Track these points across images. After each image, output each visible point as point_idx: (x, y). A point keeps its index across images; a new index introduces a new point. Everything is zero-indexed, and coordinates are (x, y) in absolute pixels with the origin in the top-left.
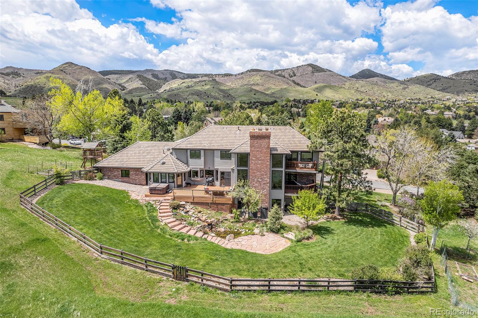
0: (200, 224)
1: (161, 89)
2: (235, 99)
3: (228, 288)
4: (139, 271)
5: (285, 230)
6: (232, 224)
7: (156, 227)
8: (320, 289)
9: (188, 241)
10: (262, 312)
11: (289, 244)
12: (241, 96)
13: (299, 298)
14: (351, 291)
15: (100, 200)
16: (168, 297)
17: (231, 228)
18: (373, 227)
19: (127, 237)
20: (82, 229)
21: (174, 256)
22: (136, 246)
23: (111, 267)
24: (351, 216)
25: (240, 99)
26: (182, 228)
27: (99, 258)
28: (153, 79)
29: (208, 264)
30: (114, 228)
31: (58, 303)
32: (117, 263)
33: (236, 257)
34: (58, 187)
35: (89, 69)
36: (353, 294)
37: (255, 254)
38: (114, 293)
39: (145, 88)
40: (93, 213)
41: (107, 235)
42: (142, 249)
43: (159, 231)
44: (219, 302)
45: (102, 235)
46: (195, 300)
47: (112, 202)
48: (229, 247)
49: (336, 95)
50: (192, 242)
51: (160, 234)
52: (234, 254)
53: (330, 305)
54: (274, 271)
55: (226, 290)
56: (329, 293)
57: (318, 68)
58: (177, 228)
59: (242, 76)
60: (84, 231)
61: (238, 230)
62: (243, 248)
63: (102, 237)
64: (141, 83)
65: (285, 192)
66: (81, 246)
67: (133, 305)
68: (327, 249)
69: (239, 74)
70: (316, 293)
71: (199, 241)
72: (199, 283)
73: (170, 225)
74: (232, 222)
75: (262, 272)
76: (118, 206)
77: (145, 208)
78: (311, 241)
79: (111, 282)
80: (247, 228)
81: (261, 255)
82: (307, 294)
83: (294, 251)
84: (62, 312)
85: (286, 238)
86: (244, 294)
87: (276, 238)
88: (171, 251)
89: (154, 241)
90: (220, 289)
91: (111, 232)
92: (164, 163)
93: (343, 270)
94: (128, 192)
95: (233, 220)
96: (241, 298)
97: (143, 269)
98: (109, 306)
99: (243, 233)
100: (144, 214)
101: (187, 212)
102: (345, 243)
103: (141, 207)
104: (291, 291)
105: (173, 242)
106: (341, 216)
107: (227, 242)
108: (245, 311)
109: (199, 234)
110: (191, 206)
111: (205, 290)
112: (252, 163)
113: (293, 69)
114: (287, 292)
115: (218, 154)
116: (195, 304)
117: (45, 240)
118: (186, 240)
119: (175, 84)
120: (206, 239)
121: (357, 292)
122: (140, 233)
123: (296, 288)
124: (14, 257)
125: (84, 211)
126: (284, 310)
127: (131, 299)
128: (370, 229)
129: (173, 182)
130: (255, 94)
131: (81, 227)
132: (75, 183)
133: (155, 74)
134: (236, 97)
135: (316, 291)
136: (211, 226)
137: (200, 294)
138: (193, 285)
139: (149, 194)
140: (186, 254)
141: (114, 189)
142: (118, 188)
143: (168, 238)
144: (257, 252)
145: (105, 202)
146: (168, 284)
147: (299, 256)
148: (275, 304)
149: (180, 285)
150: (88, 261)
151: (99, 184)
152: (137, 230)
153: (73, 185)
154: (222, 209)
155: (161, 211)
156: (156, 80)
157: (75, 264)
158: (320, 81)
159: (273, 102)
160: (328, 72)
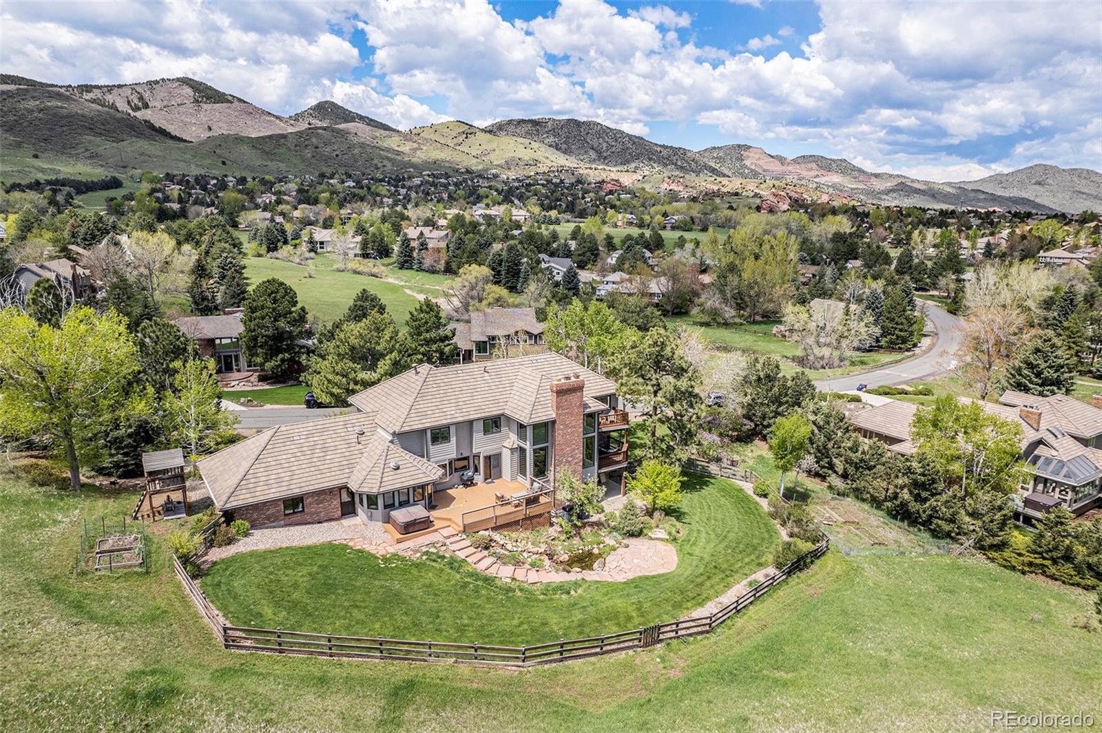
3: (707, 628)
5: (645, 528)
7: (507, 590)
11: (671, 546)
14: (786, 579)
16: (666, 671)
27: (522, 670)
32: (554, 665)
33: (648, 588)
34: (206, 585)
36: (789, 580)
37: (662, 575)
43: (519, 593)
46: (693, 659)
47: (360, 574)
49: (269, 163)
51: (527, 598)
53: (787, 601)
56: (774, 590)
57: (208, 91)
65: (599, 468)
72: (674, 638)
73: (518, 578)
77: (435, 565)
78: (682, 533)
82: (761, 599)
86: (723, 628)
88: (580, 616)
89: (540, 612)
90: (697, 635)
92: (397, 467)
94: (345, 545)
96: (725, 633)
101: (503, 547)
103: (425, 564)
104: (751, 603)
105: (561, 602)
109: (566, 576)
110: (498, 534)
111: (687, 643)
113: (139, 89)
114: (748, 606)
115: (479, 426)
118: (572, 592)
121: (790, 577)
123: (753, 598)
132: (215, 562)
136: (550, 557)
138: (669, 644)
139: (400, 536)
141: (310, 547)
142: (308, 542)
143: (546, 600)
146: (645, 658)
149: (657, 652)
155: (472, 559)
158: (221, 124)
159: (110, 181)
160: (236, 103)
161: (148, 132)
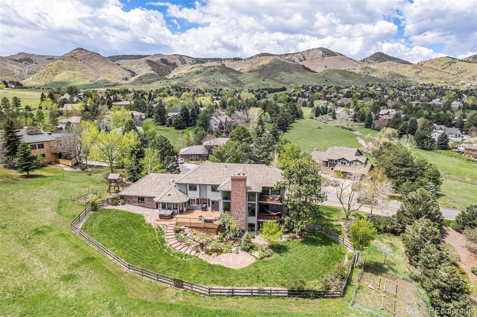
0: (194, 244)
1: (170, 74)
2: (244, 85)
3: (208, 293)
4: (153, 281)
5: (253, 249)
6: (217, 243)
7: (164, 248)
8: (266, 294)
9: (185, 258)
10: (226, 308)
11: (254, 260)
12: (250, 82)
13: (251, 300)
14: (285, 296)
15: (124, 224)
16: (171, 298)
17: (216, 247)
18: (321, 246)
19: (145, 256)
20: (115, 250)
21: (175, 270)
22: (151, 263)
23: (135, 278)
24: (308, 235)
25: (249, 85)
26: (181, 248)
27: (128, 271)
28: (163, 64)
29: (197, 276)
30: (136, 249)
31: (108, 302)
32: (139, 275)
33: (216, 271)
34: (93, 213)
35: (99, 54)
36: (287, 298)
37: (229, 268)
38: (138, 295)
39: (154, 74)
40: (121, 236)
41: (131, 255)
42: (155, 265)
43: (166, 250)
44: (201, 302)
45: (128, 255)
46: (187, 300)
47: (133, 226)
48: (212, 263)
49: (346, 80)
50: (187, 259)
51: (166, 253)
52: (215, 268)
53: (270, 305)
54: (239, 281)
55: (206, 295)
56: (271, 297)
57: (328, 52)
58: (178, 248)
59: (251, 60)
60: (116, 251)
61: (221, 248)
62: (222, 264)
63: (129, 256)
64: (150, 68)
65: (258, 218)
66: (115, 263)
67: (150, 303)
68: (279, 265)
69: (248, 59)
70: (262, 297)
71: (193, 258)
72: (190, 290)
73: (173, 246)
74: (218, 242)
75: (231, 282)
76: (137, 229)
77: (156, 231)
78: (270, 258)
79: (136, 289)
80: (227, 247)
81: (233, 270)
82: (257, 297)
83: (256, 267)
84: (110, 307)
85: (253, 256)
86: (217, 297)
87: (246, 256)
88: (173, 267)
89: (163, 259)
90: (203, 294)
91: (134, 252)
92: (169, 195)
93: (285, 281)
94: (143, 216)
95: (219, 240)
96: (215, 299)
97: (156, 280)
98: (137, 303)
99: (224, 251)
100: (155, 236)
101: (186, 235)
102: (294, 260)
103: (154, 230)
104: (247, 296)
105: (175, 260)
106: (300, 236)
107: (212, 258)
108: (216, 308)
109: (193, 253)
110: (189, 229)
111: (193, 294)
112: (233, 199)
113: (304, 53)
114: (244, 296)
115: (209, 188)
116: (187, 303)
117: (93, 259)
118: (184, 258)
119: (184, 69)
120: (197, 257)
121: (289, 297)
122: (153, 253)
123: (250, 294)
124: (76, 270)
125: (114, 235)
126: (240, 308)
127: (149, 300)
128: (319, 247)
129: (176, 209)
130: (264, 80)
131: (114, 248)
132: (104, 209)
133: (165, 59)
134: (245, 83)
135: (263, 296)
136: (202, 245)
137: (190, 297)
138: (186, 291)
139: (159, 219)
140: (183, 269)
141: (134, 214)
142: (136, 212)
143: (171, 256)
144: (231, 267)
145: (128, 226)
146: (171, 290)
147: (259, 270)
148: (235, 304)
149: (178, 291)
150: (122, 274)
151: (122, 209)
152: (151, 250)
153: (104, 210)
154: (211, 232)
155: (168, 234)
156: (165, 65)
157: (114, 276)
158: (331, 65)
159: (282, 89)
160: (339, 56)
161: (303, 69)
